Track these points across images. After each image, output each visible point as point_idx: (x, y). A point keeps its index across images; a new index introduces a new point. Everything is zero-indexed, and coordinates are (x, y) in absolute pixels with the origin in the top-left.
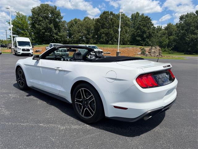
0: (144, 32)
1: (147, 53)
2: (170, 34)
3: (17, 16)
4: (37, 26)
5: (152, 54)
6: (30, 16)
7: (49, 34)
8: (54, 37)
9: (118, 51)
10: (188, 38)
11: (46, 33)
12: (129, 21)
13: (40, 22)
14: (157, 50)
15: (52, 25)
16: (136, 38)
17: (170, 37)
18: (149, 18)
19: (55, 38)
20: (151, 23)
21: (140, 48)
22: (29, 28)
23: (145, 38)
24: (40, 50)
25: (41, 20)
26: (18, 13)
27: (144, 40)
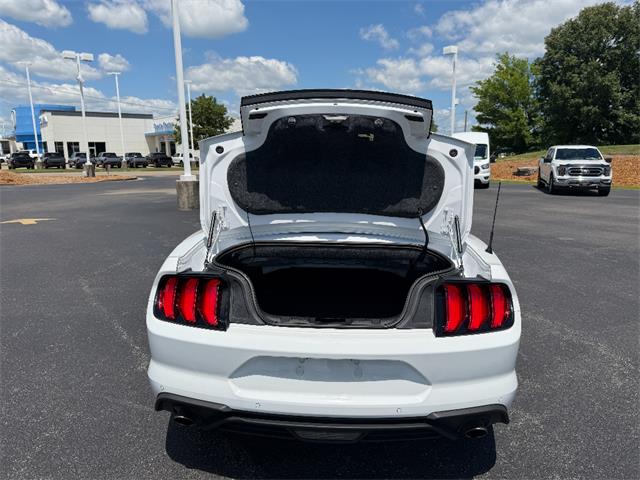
3: (499, 67)
4: (555, 87)
6: (538, 59)
7: (596, 109)
8: (615, 117)
11: (585, 109)
13: (569, 74)
15: (612, 76)
19: (621, 121)
22: (532, 96)
24: (530, 168)
25: (572, 66)
26: (504, 58)
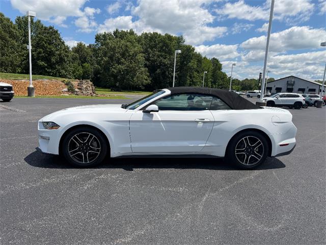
0: (51, 54)
1: (77, 90)
2: (83, 60)
5: (84, 92)
9: (31, 86)
10: (114, 68)
12: (14, 28)
14: (89, 85)
16: (37, 62)
17: (84, 64)
18: (57, 32)
20: (60, 39)
21: (63, 82)
23: (54, 64)
27: (51, 66)
